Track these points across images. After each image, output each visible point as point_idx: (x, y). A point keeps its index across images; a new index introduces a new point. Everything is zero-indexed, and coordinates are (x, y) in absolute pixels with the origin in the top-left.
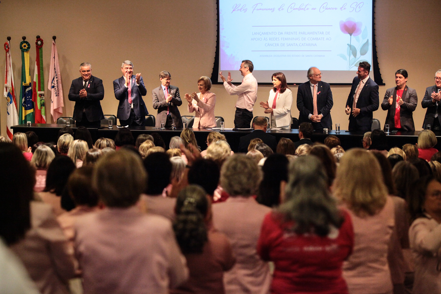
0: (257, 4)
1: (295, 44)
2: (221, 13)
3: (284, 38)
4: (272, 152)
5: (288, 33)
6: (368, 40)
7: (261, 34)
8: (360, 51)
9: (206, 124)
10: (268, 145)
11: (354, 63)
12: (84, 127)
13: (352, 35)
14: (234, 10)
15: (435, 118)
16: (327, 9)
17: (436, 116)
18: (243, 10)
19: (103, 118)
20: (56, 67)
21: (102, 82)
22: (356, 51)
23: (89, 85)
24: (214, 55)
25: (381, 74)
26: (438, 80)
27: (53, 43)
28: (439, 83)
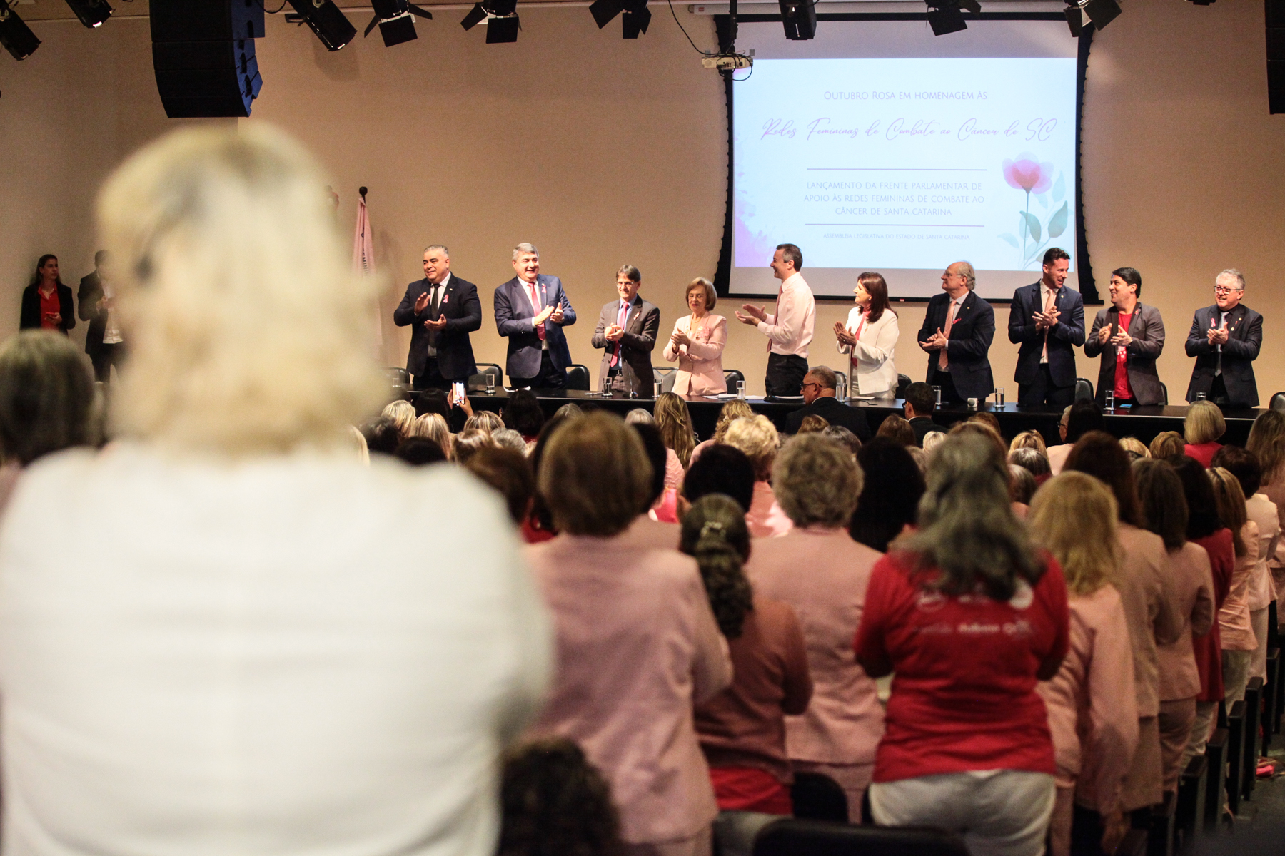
0: (819, 120)
1: (904, 211)
2: (737, 139)
3: (879, 197)
4: (860, 443)
5: (888, 186)
6: (1066, 205)
7: (826, 186)
8: (1049, 229)
9: (704, 385)
10: (850, 429)
11: (1035, 253)
12: (438, 390)
13: (1031, 192)
14: (766, 133)
15: (1215, 376)
16: (974, 132)
17: (1218, 372)
18: (788, 133)
19: (475, 371)
20: (366, 256)
21: (476, 291)
22: (1040, 227)
23: (447, 296)
24: (720, 233)
25: (1094, 280)
26: (1221, 292)
27: (359, 203)
28: (1224, 299)
